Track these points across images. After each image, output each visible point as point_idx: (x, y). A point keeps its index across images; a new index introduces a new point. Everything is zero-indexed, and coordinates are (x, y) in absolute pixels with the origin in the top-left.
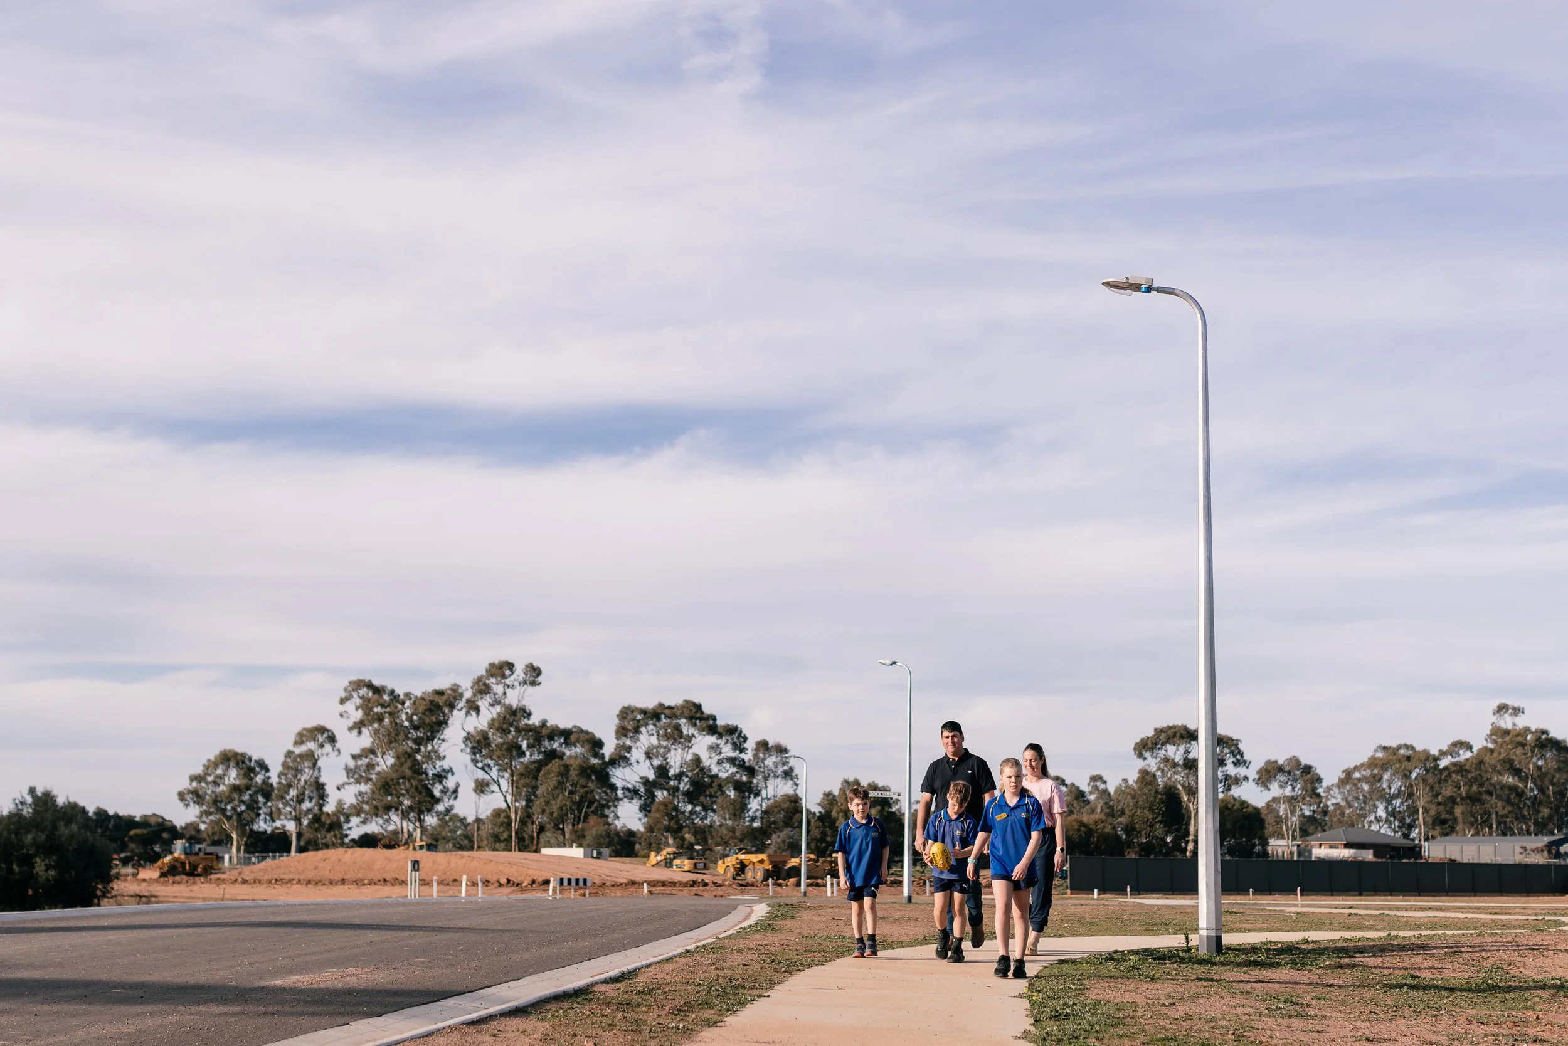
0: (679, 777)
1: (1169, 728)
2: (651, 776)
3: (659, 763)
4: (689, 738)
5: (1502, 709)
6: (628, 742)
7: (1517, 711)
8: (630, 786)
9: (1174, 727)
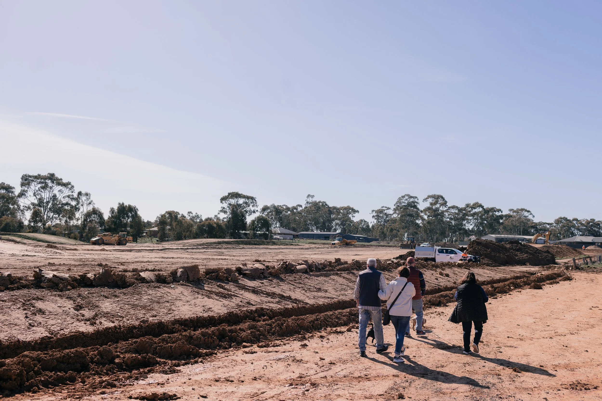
0: (48, 202)
1: (233, 193)
2: (36, 202)
3: (39, 197)
4: (51, 188)
5: (309, 196)
6: (26, 189)
7: (313, 196)
8: (27, 206)
9: (234, 193)
